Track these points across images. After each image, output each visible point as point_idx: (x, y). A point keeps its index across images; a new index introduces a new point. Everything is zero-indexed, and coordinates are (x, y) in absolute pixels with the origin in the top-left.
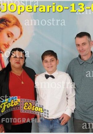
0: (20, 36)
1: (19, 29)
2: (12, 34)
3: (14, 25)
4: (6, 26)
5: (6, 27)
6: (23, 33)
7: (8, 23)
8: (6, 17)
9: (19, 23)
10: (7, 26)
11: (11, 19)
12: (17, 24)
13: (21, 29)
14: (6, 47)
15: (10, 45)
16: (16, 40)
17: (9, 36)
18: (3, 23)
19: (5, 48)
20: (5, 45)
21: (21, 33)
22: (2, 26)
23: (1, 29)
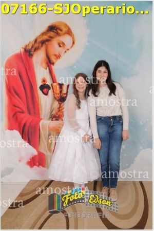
0: (72, 46)
2: (64, 44)
3: (65, 33)
4: (56, 34)
5: (56, 36)
6: (76, 43)
7: (59, 31)
8: (57, 24)
9: (71, 32)
10: (58, 34)
11: (62, 27)
12: (69, 32)
13: (73, 38)
14: (57, 58)
15: (62, 55)
16: (68, 50)
17: (60, 46)
18: (53, 32)
19: (55, 59)
20: (55, 55)
21: (73, 43)
22: (52, 34)
23: (52, 38)
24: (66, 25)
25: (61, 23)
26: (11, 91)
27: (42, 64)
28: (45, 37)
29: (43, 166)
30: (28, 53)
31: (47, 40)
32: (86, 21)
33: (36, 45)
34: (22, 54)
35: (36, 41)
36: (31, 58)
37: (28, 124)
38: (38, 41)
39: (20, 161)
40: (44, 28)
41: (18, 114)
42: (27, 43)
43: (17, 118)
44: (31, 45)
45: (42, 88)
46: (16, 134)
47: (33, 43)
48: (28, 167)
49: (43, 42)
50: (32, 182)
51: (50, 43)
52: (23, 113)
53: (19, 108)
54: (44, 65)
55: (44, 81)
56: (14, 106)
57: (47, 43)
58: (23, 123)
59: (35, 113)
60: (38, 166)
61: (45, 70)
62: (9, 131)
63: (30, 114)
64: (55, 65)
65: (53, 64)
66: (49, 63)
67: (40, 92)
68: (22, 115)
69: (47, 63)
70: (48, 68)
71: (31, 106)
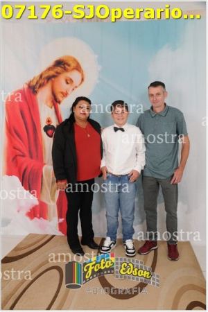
0: (81, 83)
1: (80, 75)
2: (71, 81)
3: (74, 69)
4: (63, 70)
5: (63, 72)
6: (85, 80)
7: (67, 67)
8: (65, 59)
9: (80, 68)
10: (66, 70)
11: (70, 62)
12: (78, 68)
13: (82, 75)
14: (64, 96)
15: (69, 93)
16: (76, 87)
17: (67, 83)
18: (61, 67)
19: (62, 97)
20: (62, 93)
21: (83, 80)
22: (59, 69)
23: (58, 73)
24: (75, 60)
25: (69, 57)
26: (11, 131)
27: (47, 102)
28: (52, 73)
29: (45, 218)
30: (33, 89)
31: (54, 76)
32: (96, 56)
33: (41, 81)
34: (26, 90)
35: (41, 76)
36: (35, 95)
37: (29, 170)
38: (43, 77)
39: (18, 211)
40: (51, 62)
41: (18, 157)
42: (32, 79)
43: (17, 162)
44: (35, 81)
45: (46, 129)
46: (16, 180)
47: (38, 78)
48: (28, 218)
49: (48, 78)
50: (31, 236)
51: (56, 79)
52: (24, 156)
53: (19, 150)
54: (50, 103)
55: (49, 121)
56: (15, 148)
57: (53, 79)
58: (24, 167)
59: (37, 156)
60: (39, 218)
61: (50, 109)
62: (7, 177)
63: (31, 157)
64: (62, 104)
65: (59, 102)
66: (55, 101)
67: (44, 134)
68: (23, 159)
69: (53, 101)
70: (53, 107)
71: (33, 148)
